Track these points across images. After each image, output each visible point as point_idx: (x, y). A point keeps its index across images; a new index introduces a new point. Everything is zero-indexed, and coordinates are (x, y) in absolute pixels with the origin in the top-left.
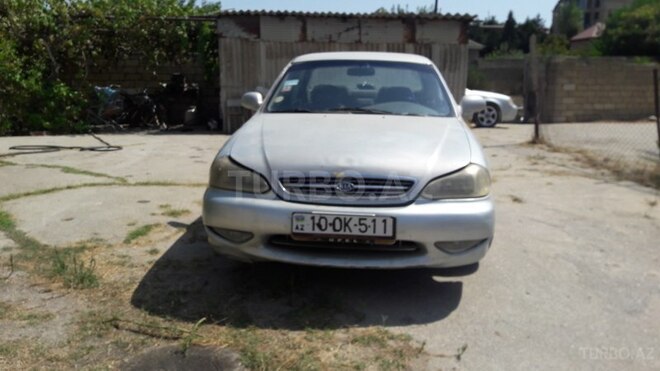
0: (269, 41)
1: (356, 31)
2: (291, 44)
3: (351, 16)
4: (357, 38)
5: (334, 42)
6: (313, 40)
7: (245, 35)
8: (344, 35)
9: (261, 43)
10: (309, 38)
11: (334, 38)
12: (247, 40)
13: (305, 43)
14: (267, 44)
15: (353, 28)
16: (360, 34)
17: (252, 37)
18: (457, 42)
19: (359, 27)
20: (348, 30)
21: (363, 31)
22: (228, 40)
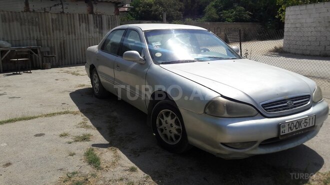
1: (60, 7)
2: (19, 12)
4: (62, 11)
5: (48, 12)
6: (34, 11)
8: (53, 8)
10: (31, 10)
11: (47, 10)
13: (28, 13)
15: (58, 5)
16: (63, 8)
18: (114, 14)
19: (62, 4)
20: (55, 5)
21: (65, 6)
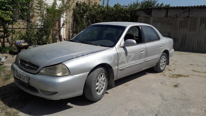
0: (154, 17)
1: (187, 13)
2: (162, 18)
3: (186, 7)
5: (178, 17)
7: (146, 15)
8: (182, 14)
9: (151, 18)
10: (169, 16)
11: (178, 15)
12: (147, 17)
13: (167, 18)
14: (154, 18)
15: (186, 12)
16: (189, 14)
17: (148, 16)
19: (189, 11)
20: (184, 12)
21: (191, 13)
22: (141, 17)
